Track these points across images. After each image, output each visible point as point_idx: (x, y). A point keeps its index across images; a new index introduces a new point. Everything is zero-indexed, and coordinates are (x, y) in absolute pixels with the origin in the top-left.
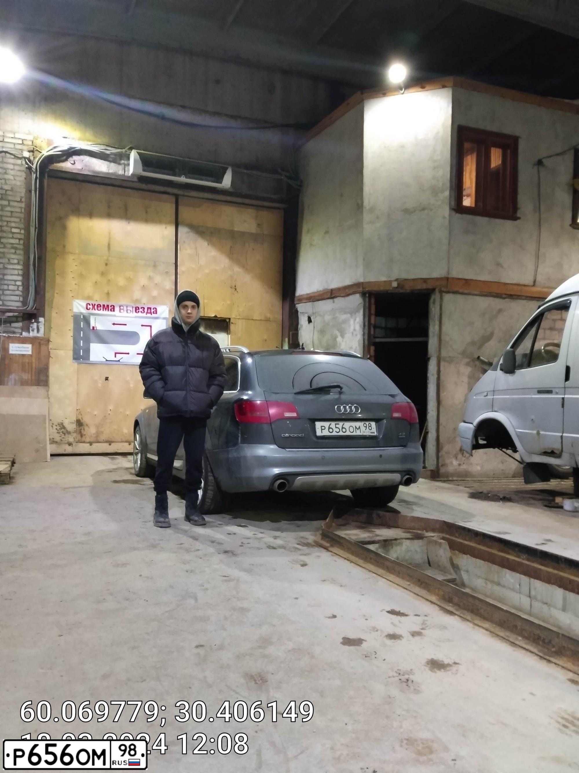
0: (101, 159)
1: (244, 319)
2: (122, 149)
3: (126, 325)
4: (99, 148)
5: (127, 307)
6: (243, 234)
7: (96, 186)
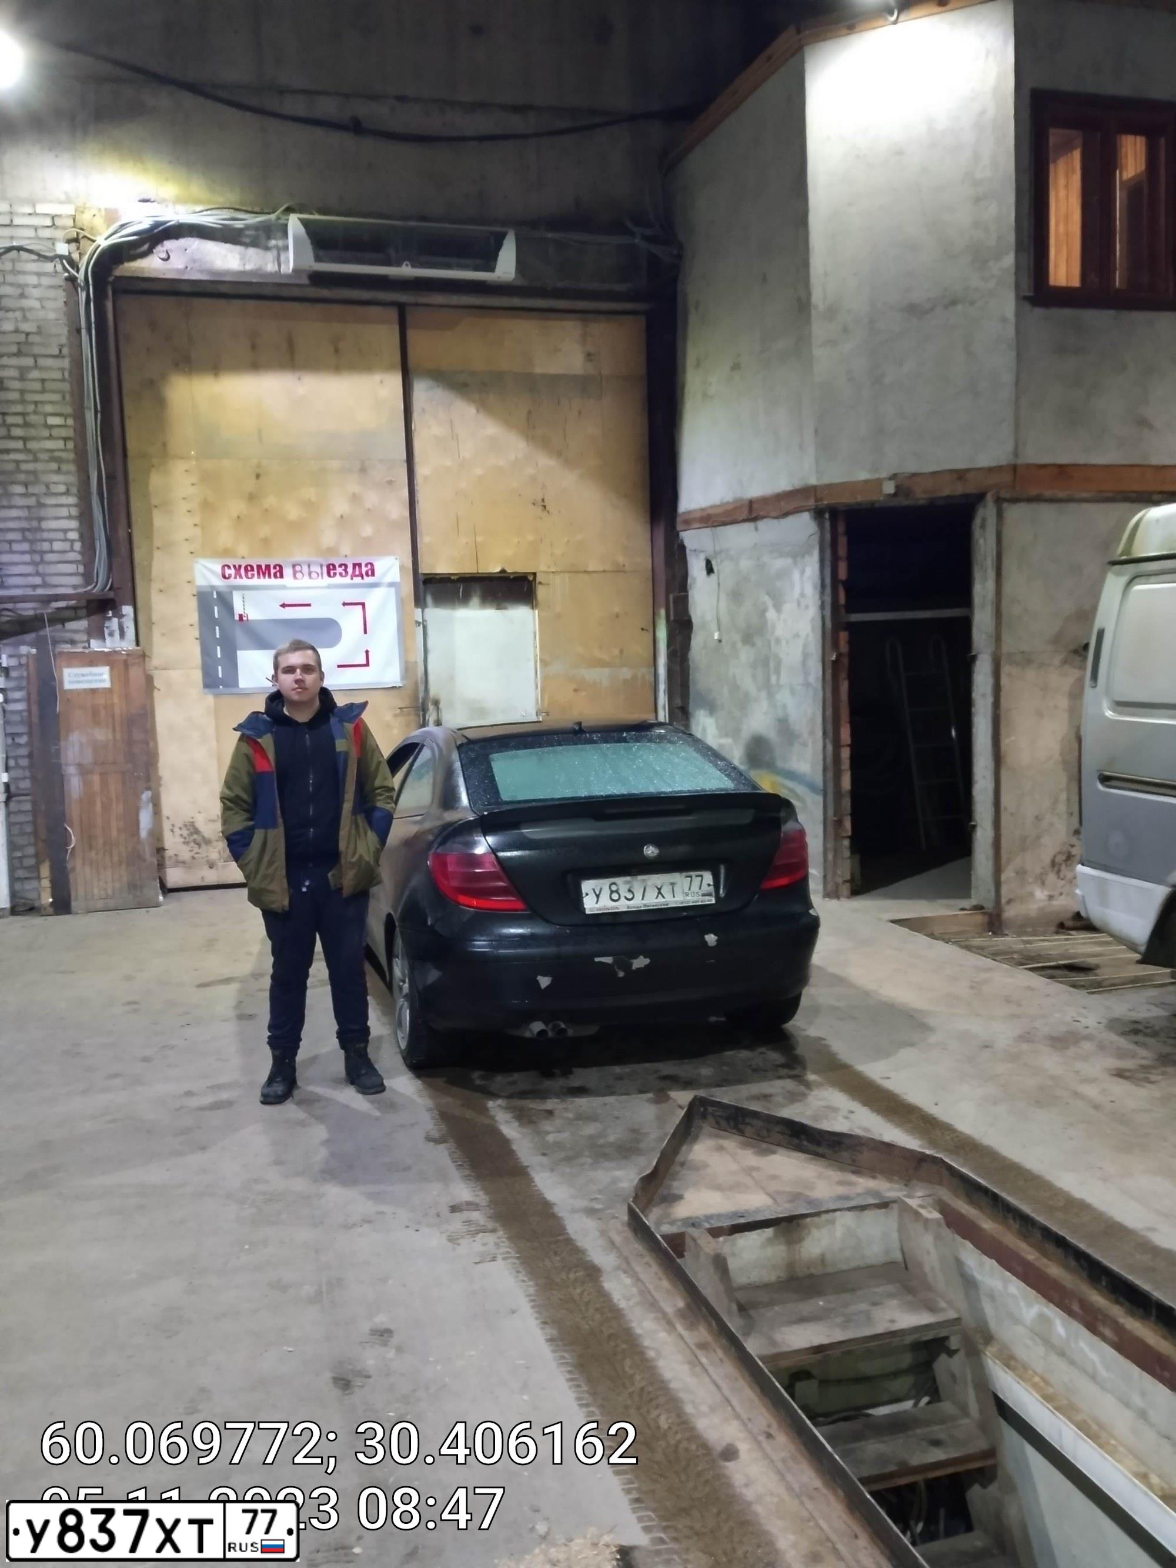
0: (226, 242)
1: (565, 572)
2: (269, 213)
3: (309, 605)
4: (215, 217)
5: (309, 566)
6: (555, 380)
7: (222, 303)
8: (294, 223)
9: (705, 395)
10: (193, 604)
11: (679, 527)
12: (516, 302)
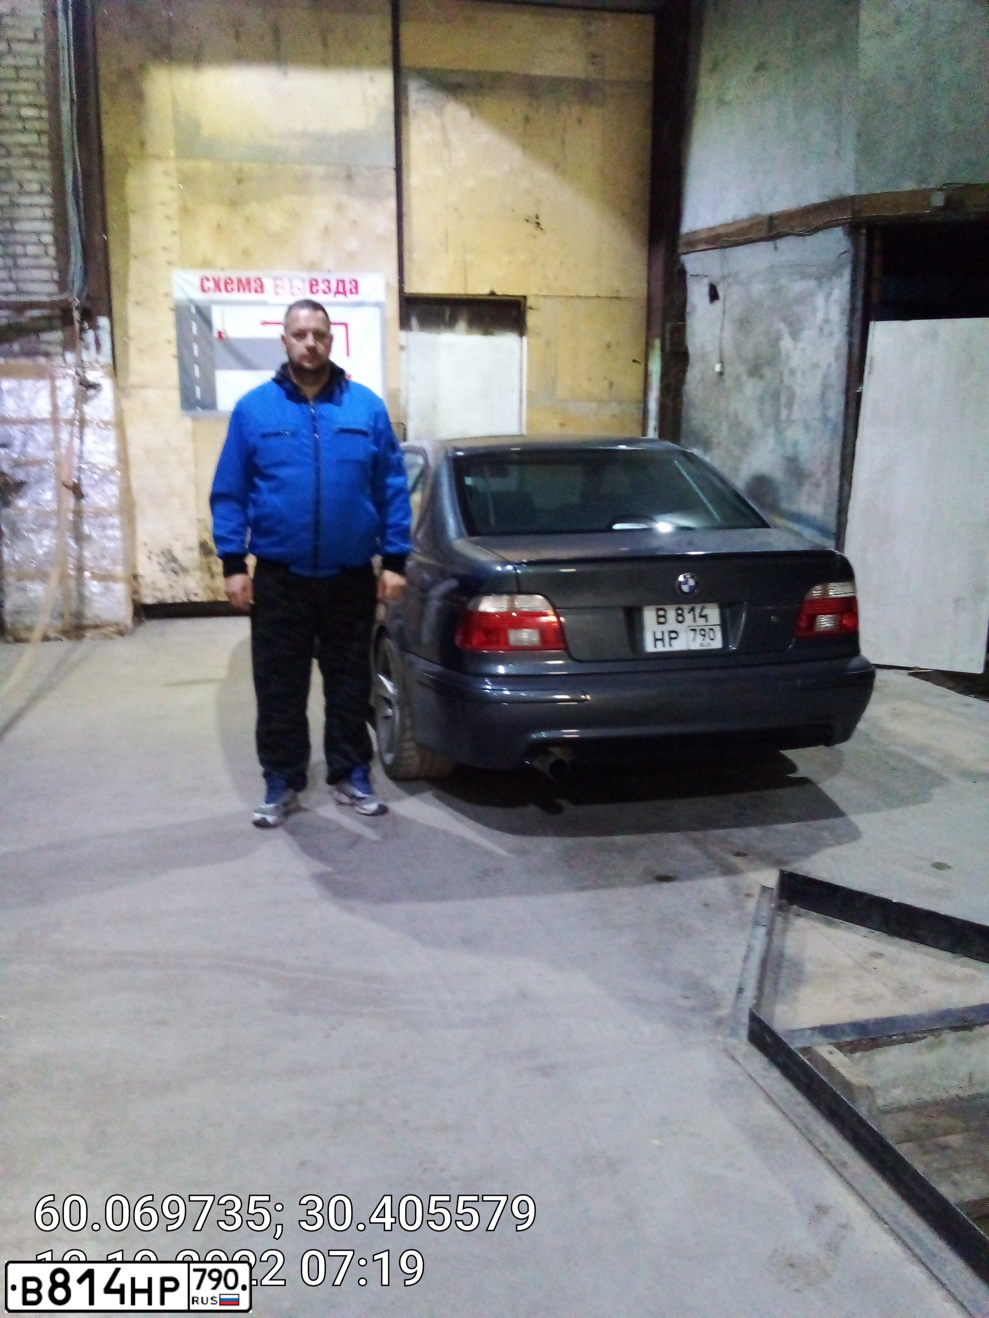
1: (556, 297)
5: (290, 281)
10: (171, 318)
11: (681, 249)
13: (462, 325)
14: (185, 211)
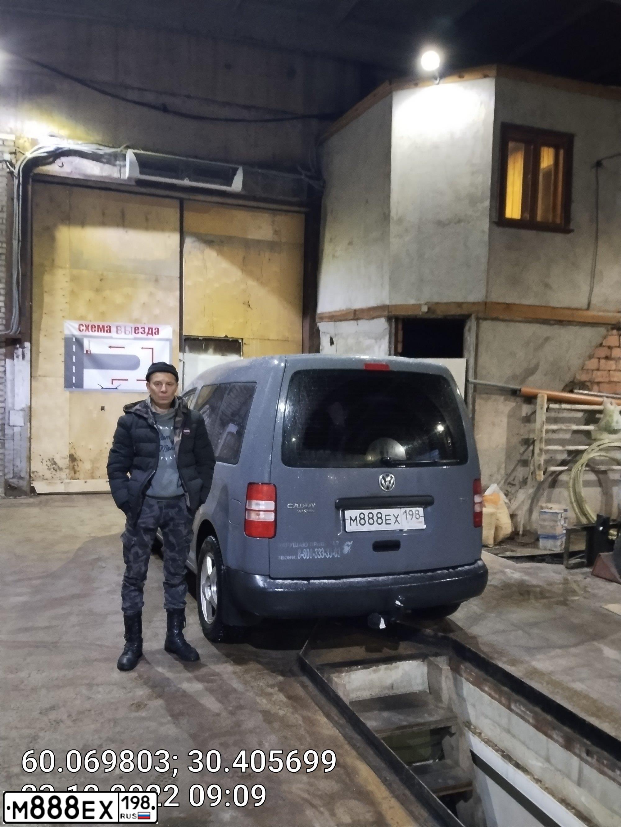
0: (94, 160)
1: (258, 339)
2: (117, 148)
3: (123, 348)
4: (91, 148)
5: (125, 328)
6: (258, 242)
7: (89, 191)
8: (130, 154)
9: (334, 256)
10: (62, 343)
11: (317, 320)
12: (241, 202)
13: (211, 351)
14: (73, 293)
